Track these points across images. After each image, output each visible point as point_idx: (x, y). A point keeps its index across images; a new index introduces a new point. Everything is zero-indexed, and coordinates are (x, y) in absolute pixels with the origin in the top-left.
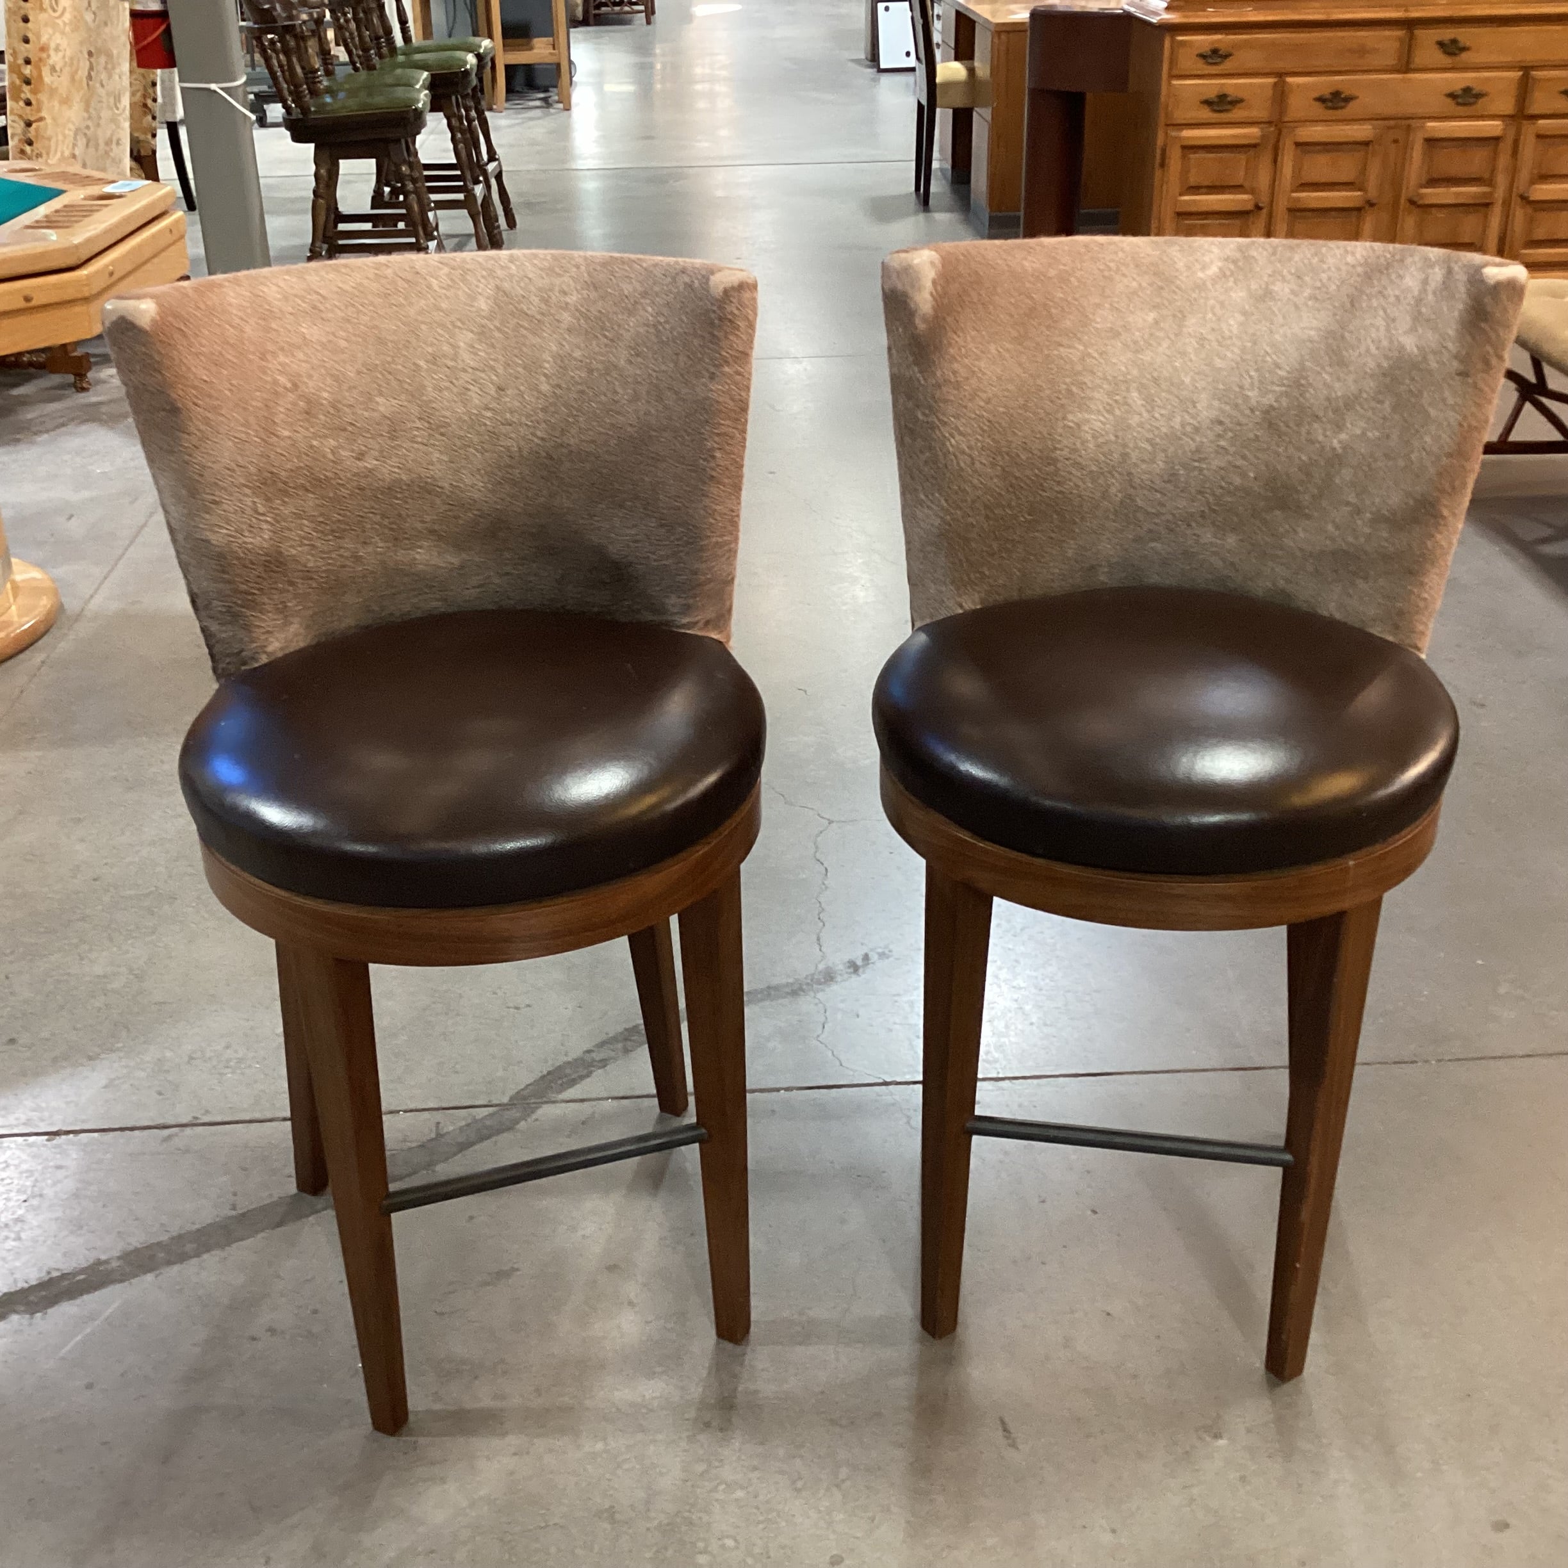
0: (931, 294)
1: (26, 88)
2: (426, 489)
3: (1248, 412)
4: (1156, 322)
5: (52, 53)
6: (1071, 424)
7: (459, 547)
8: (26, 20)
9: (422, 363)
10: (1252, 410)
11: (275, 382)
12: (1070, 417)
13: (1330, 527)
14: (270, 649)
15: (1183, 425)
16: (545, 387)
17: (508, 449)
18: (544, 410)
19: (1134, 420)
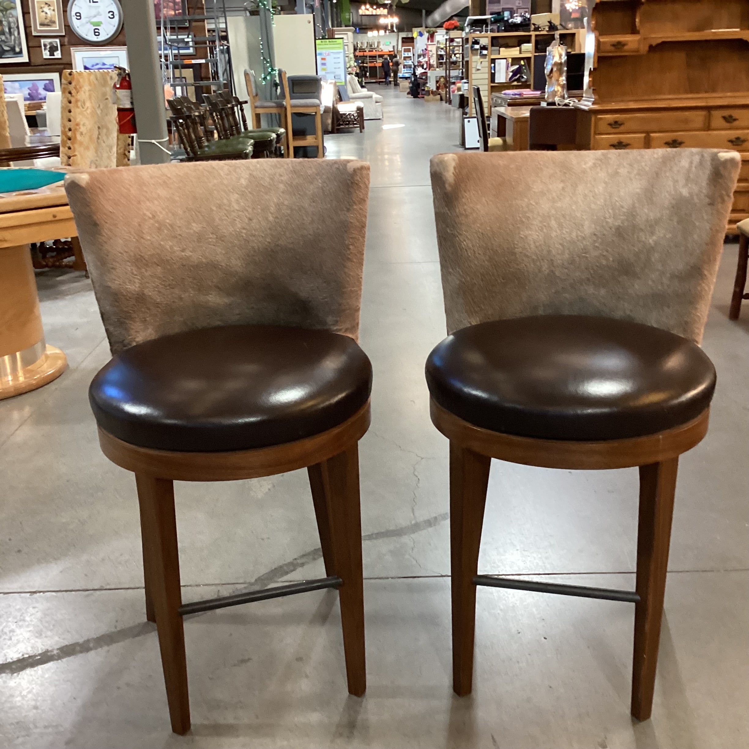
0: (453, 173)
1: (69, 142)
2: (213, 266)
3: (608, 229)
4: (563, 189)
5: (81, 126)
6: (522, 236)
7: (229, 294)
8: (70, 111)
9: (214, 208)
10: (610, 229)
11: (145, 214)
12: (521, 233)
13: (650, 283)
14: (137, 340)
15: (577, 237)
16: (271, 218)
17: (253, 247)
18: (270, 229)
19: (554, 234)
